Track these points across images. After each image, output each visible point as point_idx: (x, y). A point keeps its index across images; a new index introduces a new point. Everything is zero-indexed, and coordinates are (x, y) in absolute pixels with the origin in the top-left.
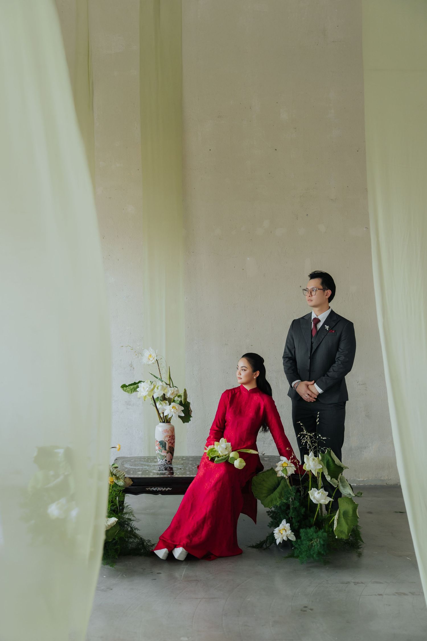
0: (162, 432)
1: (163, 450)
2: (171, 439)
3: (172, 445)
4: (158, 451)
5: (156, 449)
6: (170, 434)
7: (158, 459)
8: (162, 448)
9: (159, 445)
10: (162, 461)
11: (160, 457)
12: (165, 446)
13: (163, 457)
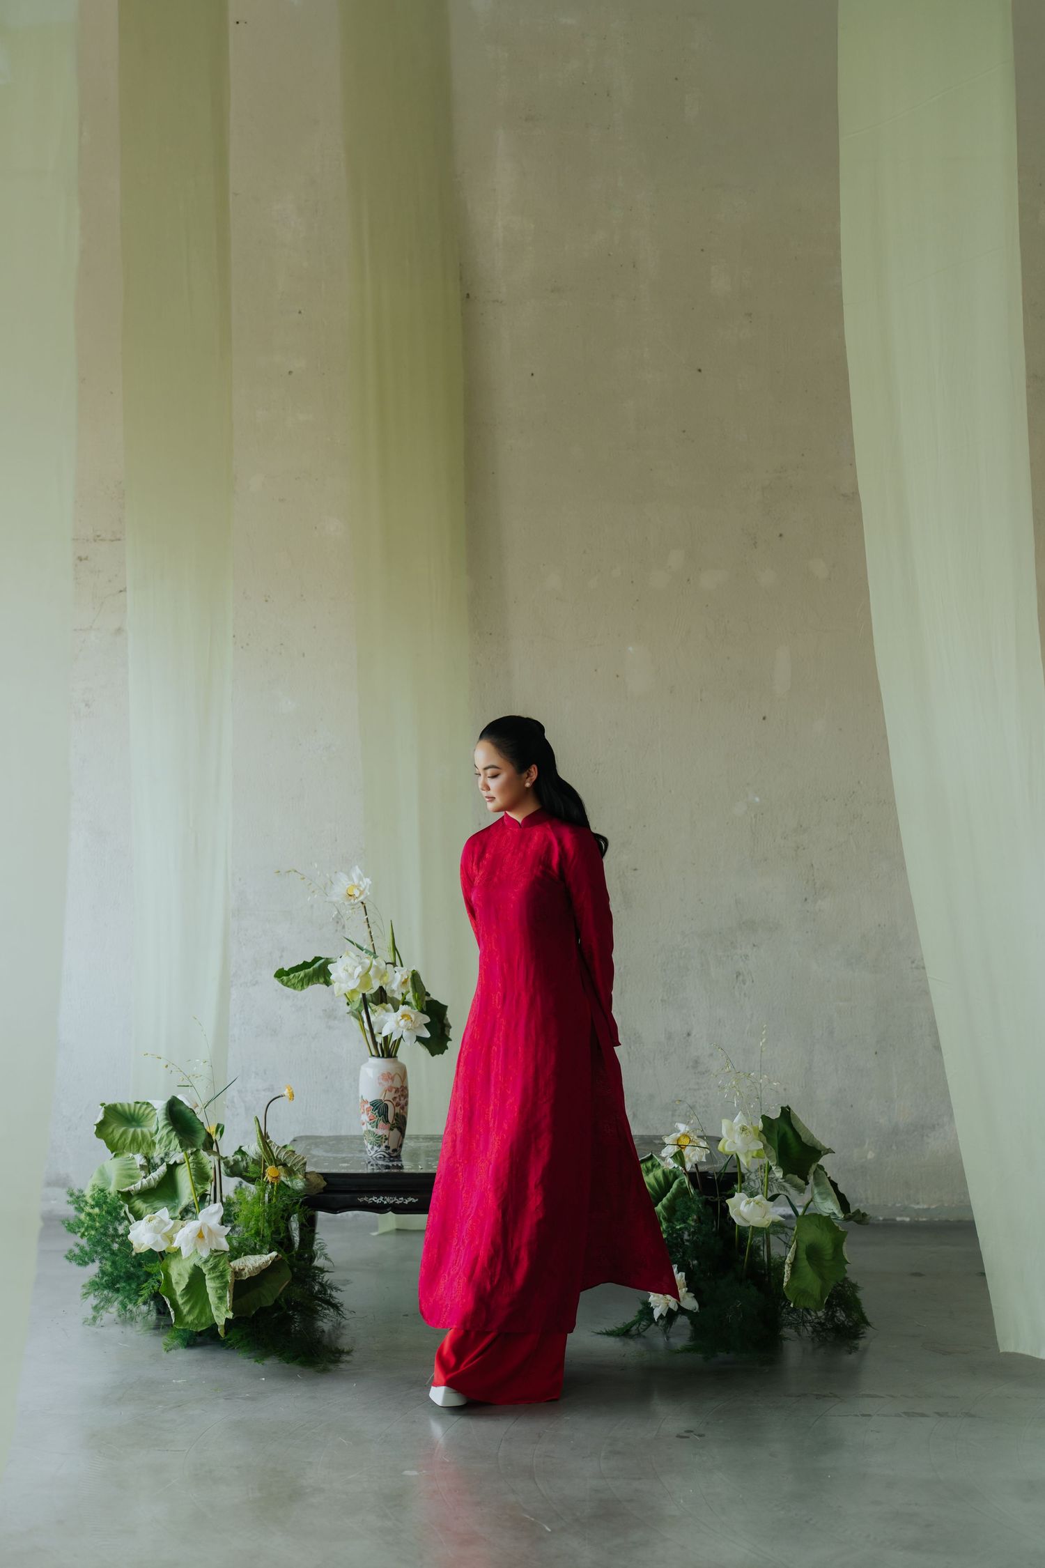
0: (378, 1078)
1: (381, 1123)
2: (400, 1095)
3: (401, 1110)
4: (368, 1124)
5: (364, 1121)
6: (397, 1084)
7: (368, 1144)
8: (378, 1118)
9: (370, 1110)
10: (379, 1148)
11: (373, 1139)
12: (385, 1114)
13: (380, 1139)
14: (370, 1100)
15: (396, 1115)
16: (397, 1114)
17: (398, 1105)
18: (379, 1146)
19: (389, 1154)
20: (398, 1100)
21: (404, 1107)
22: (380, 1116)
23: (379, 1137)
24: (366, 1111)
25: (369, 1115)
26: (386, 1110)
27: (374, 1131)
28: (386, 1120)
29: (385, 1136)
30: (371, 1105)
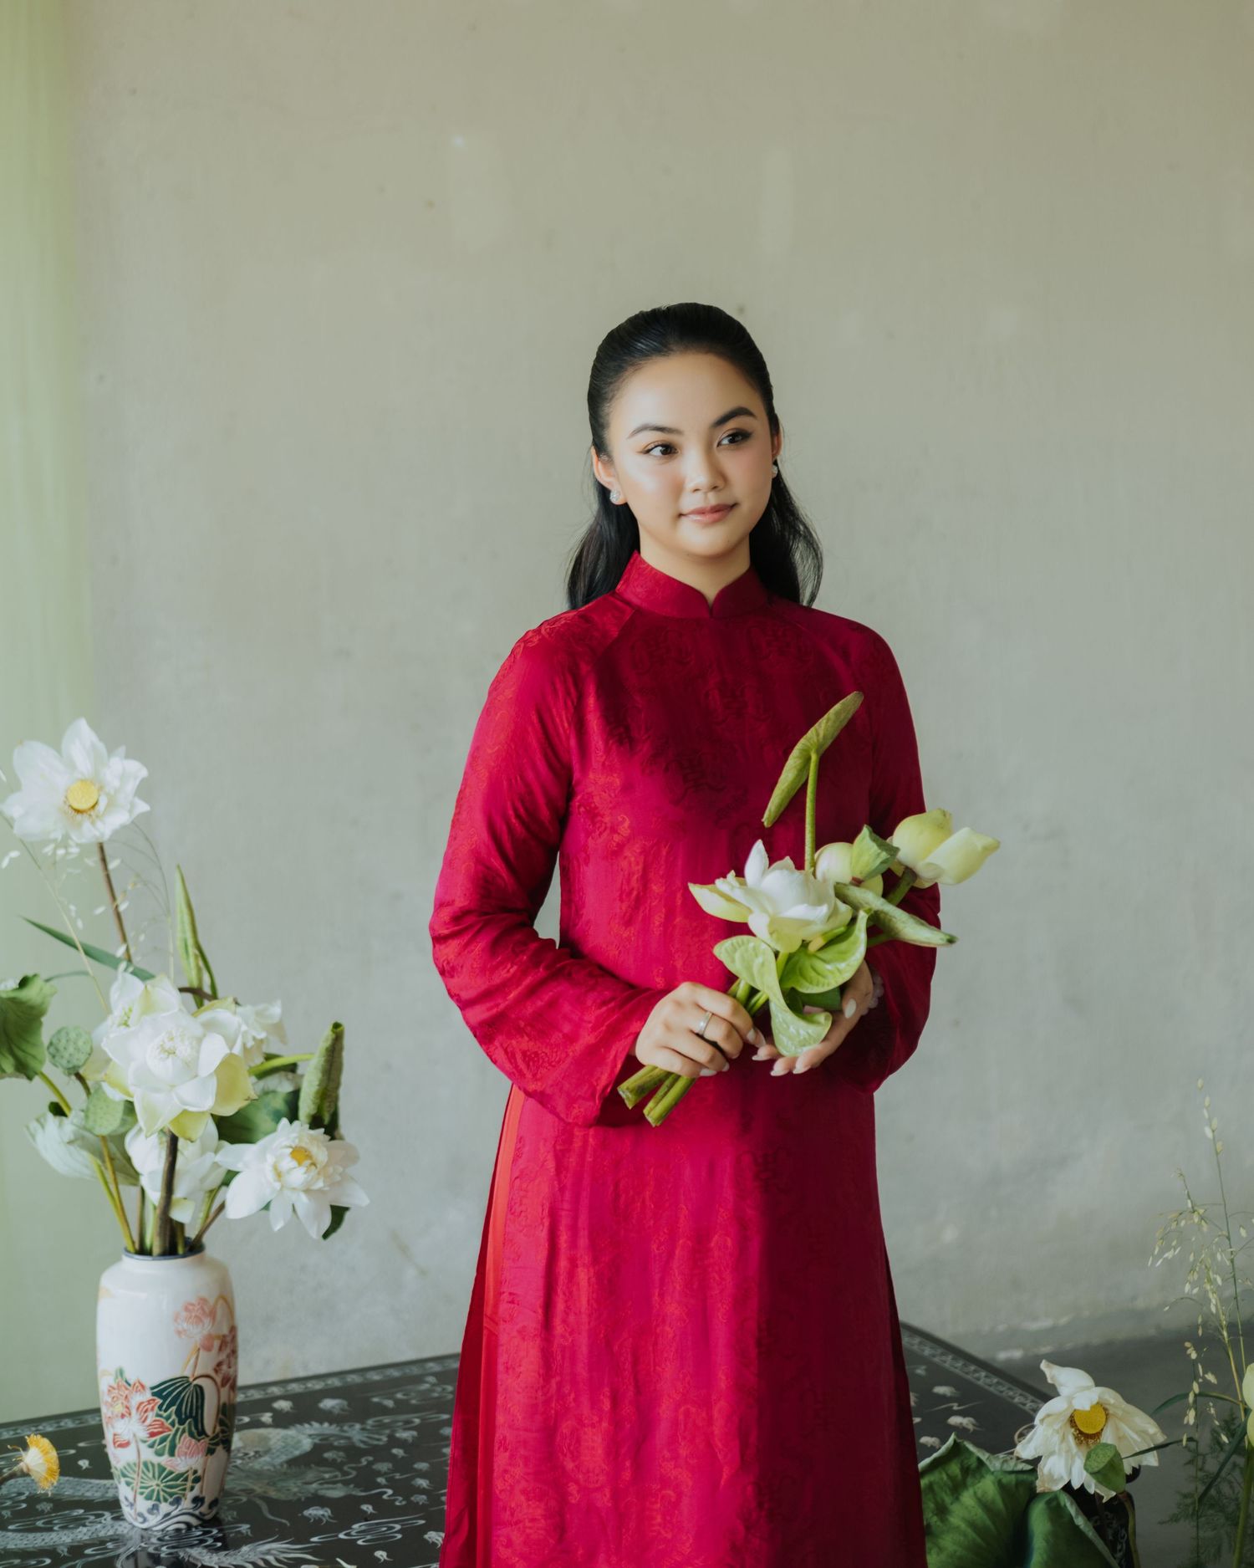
0: (176, 1318)
1: (185, 1442)
2: (228, 1356)
3: (231, 1393)
4: (143, 1447)
5: (126, 1437)
6: (223, 1325)
7: (140, 1499)
8: (177, 1426)
9: (152, 1409)
10: (174, 1507)
11: (158, 1485)
12: (197, 1413)
13: (179, 1482)
14: (154, 1378)
15: (221, 1410)
16: (223, 1405)
17: (221, 1381)
19: (200, 1517)
20: (224, 1367)
22: (181, 1422)
23: (177, 1478)
24: (134, 1412)
25: (148, 1422)
26: (197, 1402)
27: (163, 1464)
28: (196, 1428)
29: (195, 1472)
30: (154, 1394)
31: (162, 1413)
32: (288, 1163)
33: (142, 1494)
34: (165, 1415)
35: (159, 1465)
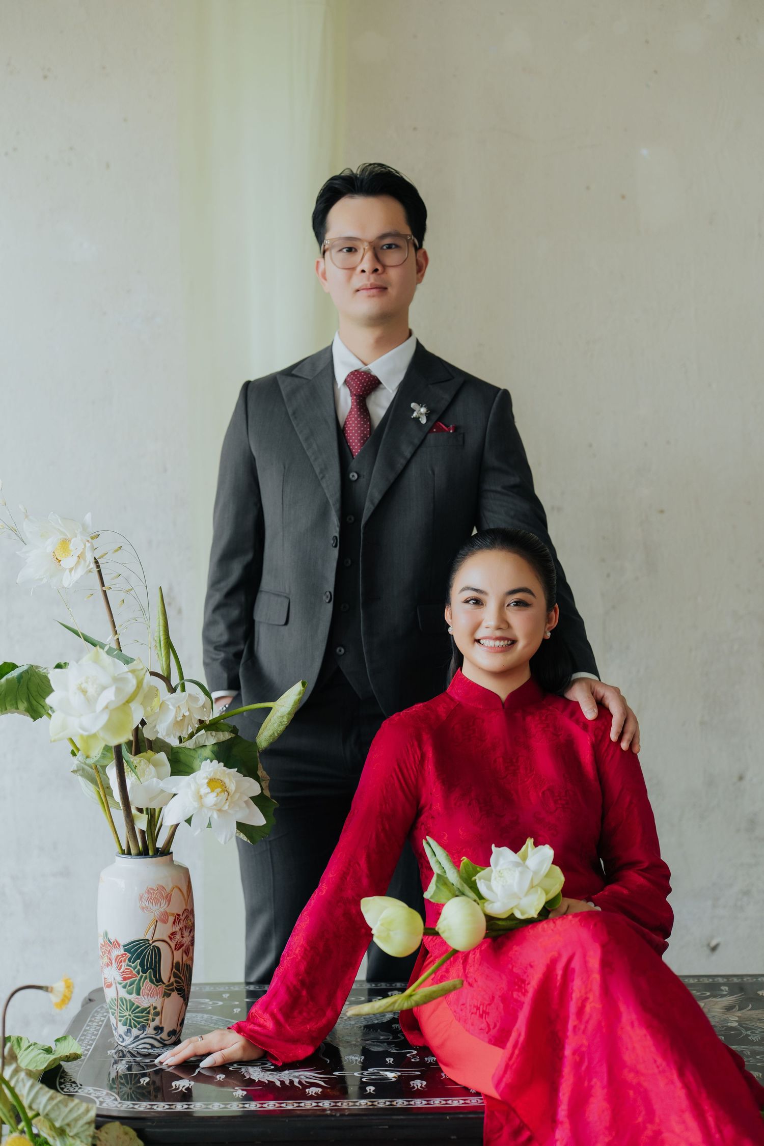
0: (140, 897)
1: (147, 986)
2: (181, 929)
3: (185, 957)
4: (119, 987)
5: (110, 980)
6: (177, 907)
7: (120, 1024)
8: (141, 973)
9: (125, 961)
10: (141, 1032)
11: (130, 1015)
12: (155, 966)
13: (143, 1014)
14: (125, 940)
15: (176, 966)
16: (178, 963)
17: (179, 946)
18: (143, 1028)
19: (161, 1041)
20: (178, 937)
21: (188, 950)
22: (144, 972)
23: (143, 1011)
24: (114, 962)
25: (122, 970)
26: (155, 958)
27: (132, 1000)
28: (155, 977)
29: (155, 1008)
30: (125, 950)
31: (131, 963)
32: (205, 790)
33: (120, 1021)
34: (133, 965)
35: (130, 1000)
